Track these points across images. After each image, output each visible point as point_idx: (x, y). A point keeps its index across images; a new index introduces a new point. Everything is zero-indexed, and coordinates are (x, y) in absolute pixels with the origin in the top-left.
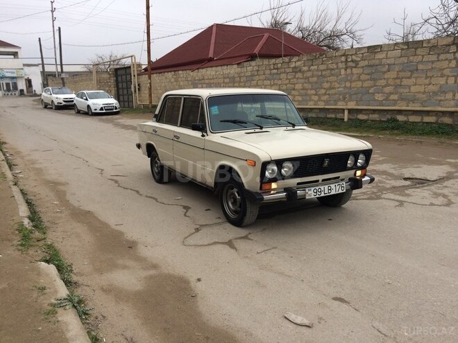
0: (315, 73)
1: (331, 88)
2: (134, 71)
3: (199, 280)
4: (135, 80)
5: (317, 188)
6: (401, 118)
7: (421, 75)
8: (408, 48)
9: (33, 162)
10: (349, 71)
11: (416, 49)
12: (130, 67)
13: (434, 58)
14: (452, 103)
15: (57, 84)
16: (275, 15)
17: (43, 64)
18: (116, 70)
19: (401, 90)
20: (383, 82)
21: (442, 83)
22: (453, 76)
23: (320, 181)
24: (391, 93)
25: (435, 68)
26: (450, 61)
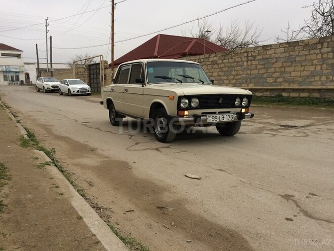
0: (227, 65)
1: (237, 75)
2: (102, 66)
3: (135, 163)
4: (102, 72)
5: (215, 116)
6: (285, 94)
7: (298, 65)
8: (289, 46)
9: (29, 116)
10: (249, 63)
11: (294, 47)
12: (99, 64)
13: (307, 52)
14: (319, 83)
15: (47, 76)
16: (202, 30)
17: (38, 63)
18: (90, 66)
19: (285, 75)
20: (272, 70)
21: (312, 69)
22: (320, 65)
23: (217, 113)
24: (278, 78)
25: (307, 60)
26: (317, 54)
